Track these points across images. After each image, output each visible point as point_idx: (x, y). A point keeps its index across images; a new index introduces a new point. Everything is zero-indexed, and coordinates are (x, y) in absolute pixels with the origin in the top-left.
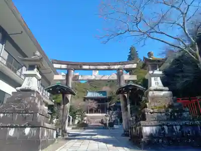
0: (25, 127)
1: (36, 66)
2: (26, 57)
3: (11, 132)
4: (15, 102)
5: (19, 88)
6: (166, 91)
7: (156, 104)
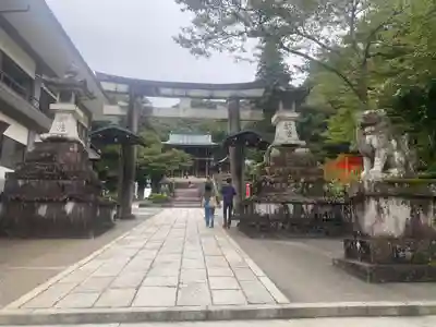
0: (65, 202)
1: (73, 95)
2: (55, 76)
3: (43, 210)
4: (42, 160)
5: (45, 136)
6: (303, 147)
7: (281, 169)
